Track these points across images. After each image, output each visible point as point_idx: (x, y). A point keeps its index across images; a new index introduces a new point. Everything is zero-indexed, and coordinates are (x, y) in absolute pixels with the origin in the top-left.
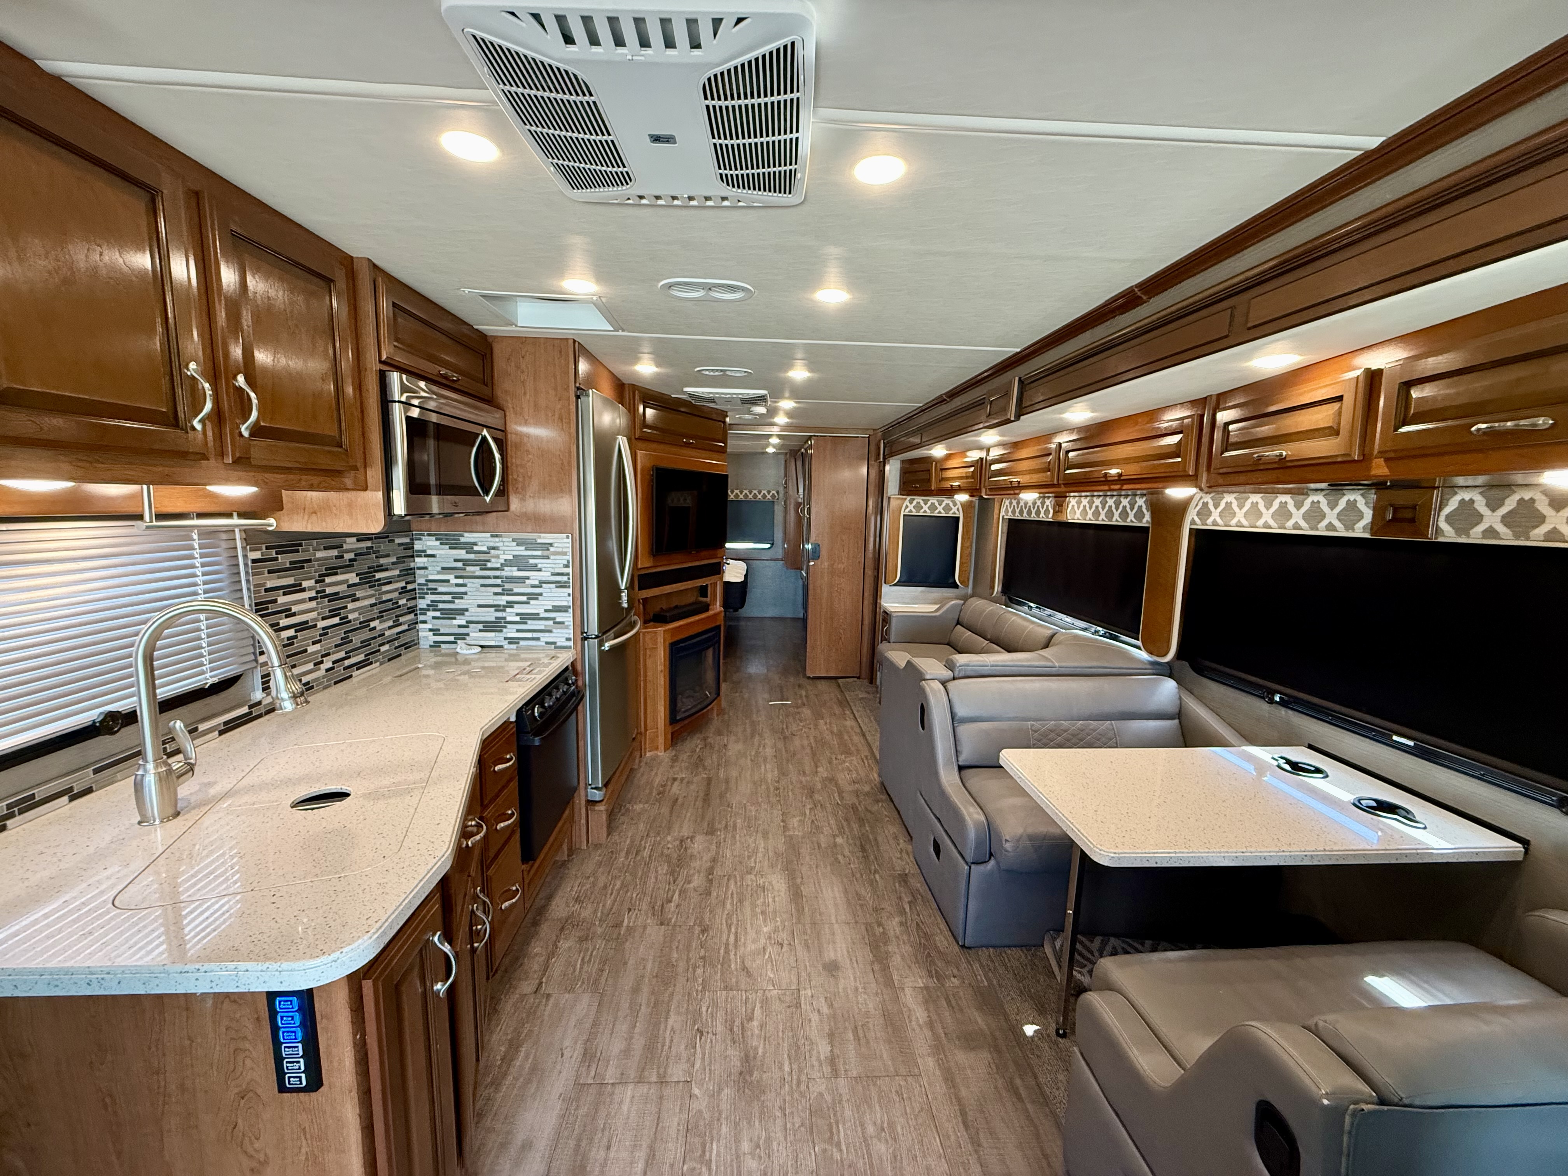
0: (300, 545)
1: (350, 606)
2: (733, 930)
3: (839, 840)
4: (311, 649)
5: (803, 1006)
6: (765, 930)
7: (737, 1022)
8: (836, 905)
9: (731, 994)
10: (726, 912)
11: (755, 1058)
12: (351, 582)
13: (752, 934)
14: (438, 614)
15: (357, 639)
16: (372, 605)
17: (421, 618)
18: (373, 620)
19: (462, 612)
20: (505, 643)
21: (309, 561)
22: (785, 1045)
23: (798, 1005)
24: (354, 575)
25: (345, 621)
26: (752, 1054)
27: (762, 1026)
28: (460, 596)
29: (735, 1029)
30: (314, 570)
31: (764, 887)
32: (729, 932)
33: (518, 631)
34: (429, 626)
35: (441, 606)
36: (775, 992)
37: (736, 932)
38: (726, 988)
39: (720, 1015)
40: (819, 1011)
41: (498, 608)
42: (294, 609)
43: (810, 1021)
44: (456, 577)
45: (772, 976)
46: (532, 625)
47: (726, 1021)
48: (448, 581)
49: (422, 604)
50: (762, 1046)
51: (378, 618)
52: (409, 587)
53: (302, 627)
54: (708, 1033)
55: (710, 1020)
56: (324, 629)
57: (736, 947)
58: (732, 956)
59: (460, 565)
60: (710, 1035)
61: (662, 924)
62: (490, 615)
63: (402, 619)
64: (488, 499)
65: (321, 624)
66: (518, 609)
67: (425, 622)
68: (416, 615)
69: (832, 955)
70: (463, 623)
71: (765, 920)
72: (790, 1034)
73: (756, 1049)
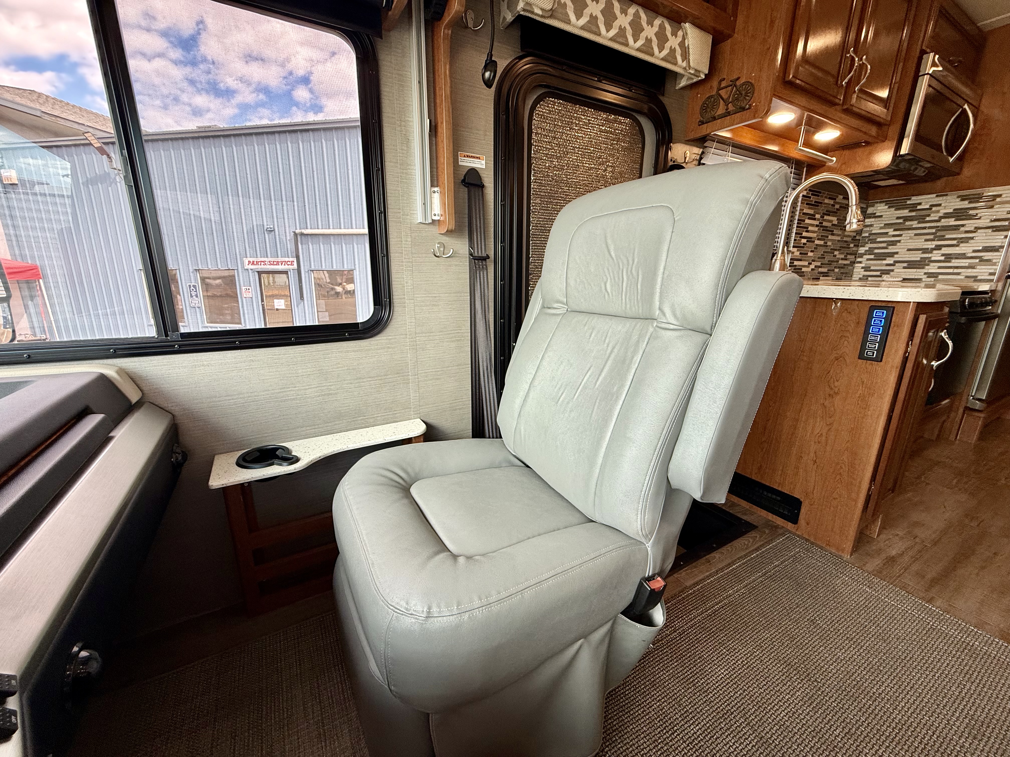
0: (820, 193)
1: (830, 237)
4: (810, 254)
12: (834, 223)
14: (872, 257)
15: (828, 258)
16: (839, 241)
17: (859, 260)
18: (836, 250)
19: (892, 255)
20: (924, 277)
21: (821, 203)
24: (836, 219)
25: (825, 245)
28: (894, 243)
30: (822, 209)
33: (940, 268)
34: (863, 265)
35: (876, 251)
41: (925, 251)
42: (810, 228)
44: (895, 230)
46: (955, 263)
48: (887, 233)
49: (862, 250)
51: (839, 250)
52: (857, 238)
53: (810, 240)
56: (817, 245)
59: (901, 221)
62: (917, 256)
63: (849, 257)
64: (951, 160)
65: (817, 242)
66: (945, 250)
67: (860, 262)
68: (856, 257)
70: (892, 262)
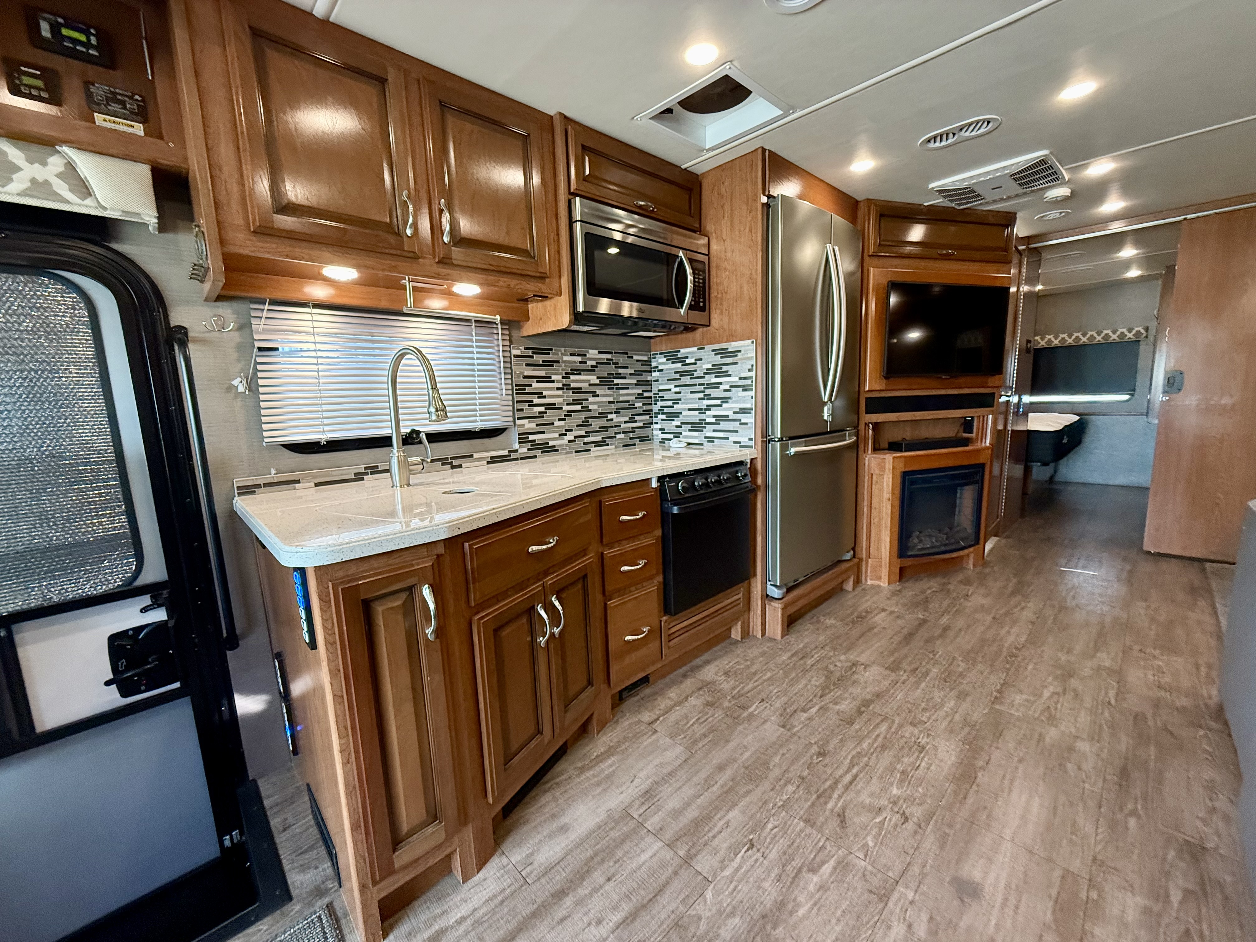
0: (551, 350)
1: (591, 399)
2: (855, 771)
3: (1083, 746)
4: (557, 423)
5: (890, 904)
6: (895, 791)
7: (797, 862)
8: (1023, 818)
9: (808, 830)
10: (858, 750)
11: (791, 913)
12: (592, 382)
13: (875, 786)
14: (664, 417)
15: (596, 424)
16: (610, 402)
17: (655, 420)
18: (611, 413)
19: (677, 414)
20: (705, 441)
21: (558, 362)
22: (838, 928)
23: (884, 898)
24: (595, 377)
25: (585, 409)
26: (790, 906)
27: (822, 888)
28: (676, 401)
29: (789, 868)
30: (562, 368)
31: (923, 748)
32: (849, 770)
33: (714, 431)
34: (658, 426)
35: (666, 410)
36: (863, 863)
37: (856, 776)
38: (807, 821)
39: (783, 843)
40: (910, 926)
41: (701, 411)
42: (545, 393)
43: (889, 928)
44: (676, 386)
45: (871, 844)
46: (724, 425)
47: (785, 853)
48: (670, 390)
49: (655, 409)
50: (807, 907)
51: (615, 413)
52: (646, 394)
53: (551, 406)
54: (758, 850)
55: (768, 840)
56: (568, 411)
57: (847, 788)
58: (835, 796)
59: (678, 376)
60: (759, 855)
61: (783, 726)
62: (695, 416)
63: (637, 418)
64: (682, 311)
65: (566, 408)
66: (714, 412)
67: (656, 423)
68: (651, 417)
69: (977, 875)
70: (679, 424)
71: (901, 781)
72: (852, 923)
73: (798, 905)
